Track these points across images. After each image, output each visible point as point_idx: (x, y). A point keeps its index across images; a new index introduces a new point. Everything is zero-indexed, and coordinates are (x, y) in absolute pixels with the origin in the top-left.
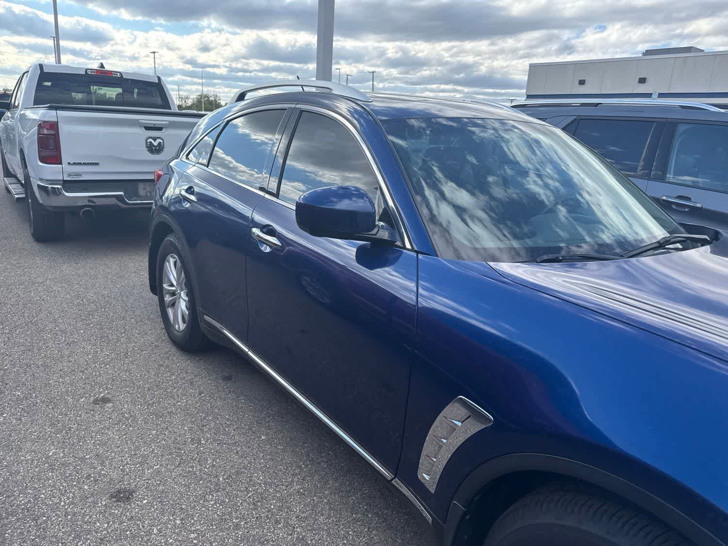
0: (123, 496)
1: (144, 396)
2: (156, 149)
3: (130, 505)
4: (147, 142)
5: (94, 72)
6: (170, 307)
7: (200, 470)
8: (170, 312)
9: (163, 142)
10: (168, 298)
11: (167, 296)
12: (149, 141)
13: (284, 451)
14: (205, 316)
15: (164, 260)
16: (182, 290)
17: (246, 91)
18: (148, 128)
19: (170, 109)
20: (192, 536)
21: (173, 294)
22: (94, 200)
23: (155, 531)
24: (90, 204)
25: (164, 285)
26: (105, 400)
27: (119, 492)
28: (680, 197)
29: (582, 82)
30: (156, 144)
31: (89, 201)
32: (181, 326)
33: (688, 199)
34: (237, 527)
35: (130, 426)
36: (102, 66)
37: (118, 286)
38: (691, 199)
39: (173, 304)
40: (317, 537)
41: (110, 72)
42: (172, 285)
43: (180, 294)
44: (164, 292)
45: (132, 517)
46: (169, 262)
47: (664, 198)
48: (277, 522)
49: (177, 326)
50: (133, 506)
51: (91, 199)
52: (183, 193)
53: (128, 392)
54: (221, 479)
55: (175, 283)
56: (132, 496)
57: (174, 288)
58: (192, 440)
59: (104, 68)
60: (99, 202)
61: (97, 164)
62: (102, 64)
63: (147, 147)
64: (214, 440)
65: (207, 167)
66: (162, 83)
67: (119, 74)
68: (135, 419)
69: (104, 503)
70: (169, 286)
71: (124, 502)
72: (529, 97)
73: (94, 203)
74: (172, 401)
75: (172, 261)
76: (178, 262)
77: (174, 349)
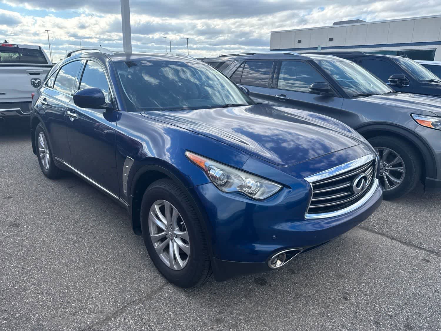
0: (16, 225)
1: (29, 195)
2: (37, 85)
3: (19, 228)
4: (31, 81)
5: (1, 45)
6: (42, 159)
7: (51, 216)
8: (43, 161)
9: (41, 81)
10: (41, 155)
11: (41, 154)
12: (32, 81)
13: (91, 208)
14: (56, 157)
15: (38, 136)
16: (47, 149)
17: (71, 52)
18: (31, 74)
19: (48, 64)
20: (45, 234)
21: (44, 152)
22: (4, 113)
23: (29, 234)
24: (2, 115)
25: (39, 149)
26: (9, 198)
27: (14, 224)
28: (282, 95)
29: (300, 41)
30: (36, 82)
31: (2, 114)
32: (48, 166)
33: (284, 96)
34: (64, 231)
35: (21, 205)
36: (6, 42)
37: (20, 156)
38: (285, 96)
39: (44, 157)
40: (97, 232)
41: (11, 45)
42: (43, 148)
43: (46, 151)
44: (40, 152)
45: (19, 231)
46: (40, 136)
47: (276, 96)
48: (82, 229)
49: (46, 167)
50: (20, 228)
51: (3, 112)
52: (43, 102)
53: (21, 194)
54: (60, 218)
55: (44, 147)
56: (20, 225)
57: (44, 149)
58: (49, 208)
59: (7, 42)
60: (7, 114)
61: (4, 94)
62: (6, 40)
63: (32, 84)
64: (60, 207)
65: (53, 88)
66: (42, 50)
67: (16, 46)
68: (23, 203)
69: (7, 228)
70: (42, 149)
71: (16, 227)
72: (271, 50)
73: (4, 114)
74: (42, 196)
75: (41, 135)
76: (44, 136)
77: (46, 179)
